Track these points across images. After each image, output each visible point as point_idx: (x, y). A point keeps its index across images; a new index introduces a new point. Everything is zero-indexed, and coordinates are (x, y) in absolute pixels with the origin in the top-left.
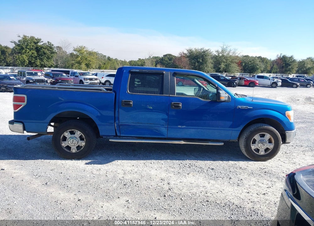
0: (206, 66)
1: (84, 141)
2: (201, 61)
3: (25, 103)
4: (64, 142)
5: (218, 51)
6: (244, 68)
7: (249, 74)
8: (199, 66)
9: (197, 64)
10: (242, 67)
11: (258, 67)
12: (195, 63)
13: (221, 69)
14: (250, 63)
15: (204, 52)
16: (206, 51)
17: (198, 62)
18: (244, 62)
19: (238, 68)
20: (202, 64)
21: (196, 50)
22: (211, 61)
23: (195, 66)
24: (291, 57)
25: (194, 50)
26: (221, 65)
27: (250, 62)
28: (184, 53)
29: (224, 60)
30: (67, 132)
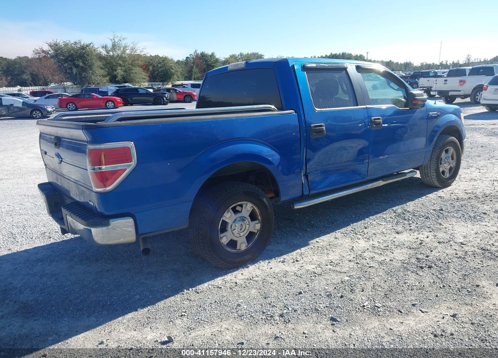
0: (92, 74)
1: (257, 222)
2: (81, 64)
3: (133, 163)
4: (224, 234)
5: (105, 47)
6: (152, 74)
7: (161, 83)
8: (80, 74)
9: (75, 71)
10: (149, 73)
11: (173, 71)
12: (71, 69)
13: (119, 78)
14: (159, 65)
15: (83, 48)
16: (87, 46)
17: (77, 66)
18: (151, 65)
19: (144, 75)
20: (83, 69)
21: (66, 45)
22: (99, 63)
23: (72, 73)
24: (213, 55)
25: (62, 44)
26: (116, 70)
27: (160, 63)
28: (43, 51)
29: (121, 62)
30: (228, 211)
